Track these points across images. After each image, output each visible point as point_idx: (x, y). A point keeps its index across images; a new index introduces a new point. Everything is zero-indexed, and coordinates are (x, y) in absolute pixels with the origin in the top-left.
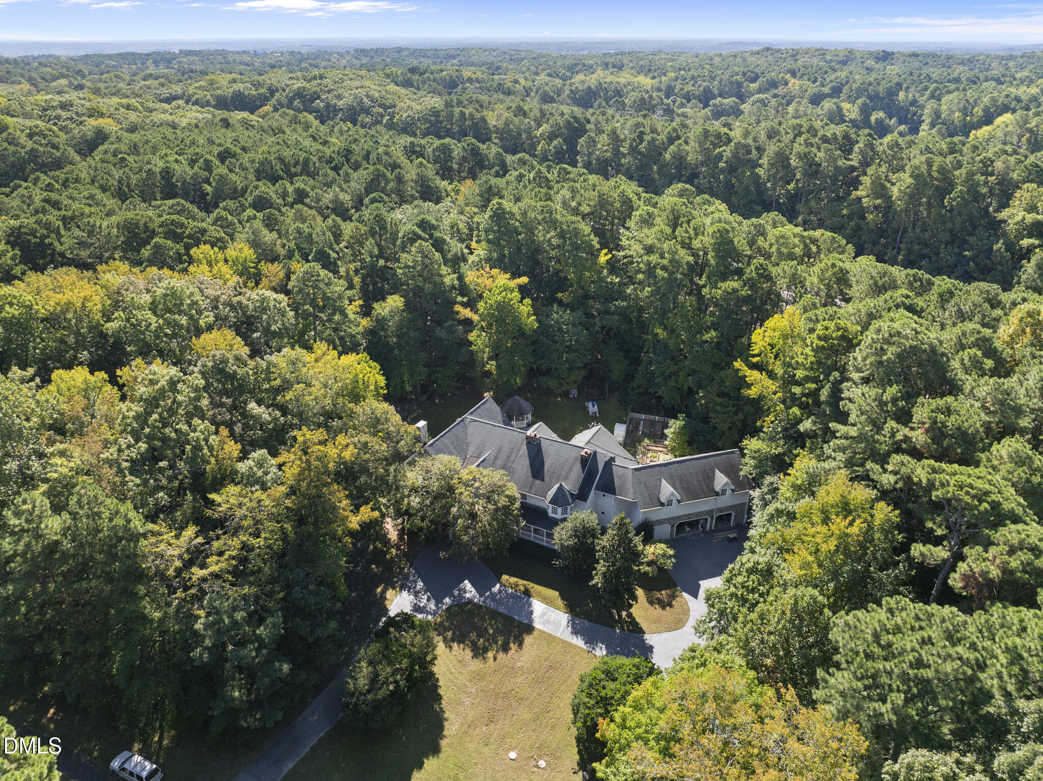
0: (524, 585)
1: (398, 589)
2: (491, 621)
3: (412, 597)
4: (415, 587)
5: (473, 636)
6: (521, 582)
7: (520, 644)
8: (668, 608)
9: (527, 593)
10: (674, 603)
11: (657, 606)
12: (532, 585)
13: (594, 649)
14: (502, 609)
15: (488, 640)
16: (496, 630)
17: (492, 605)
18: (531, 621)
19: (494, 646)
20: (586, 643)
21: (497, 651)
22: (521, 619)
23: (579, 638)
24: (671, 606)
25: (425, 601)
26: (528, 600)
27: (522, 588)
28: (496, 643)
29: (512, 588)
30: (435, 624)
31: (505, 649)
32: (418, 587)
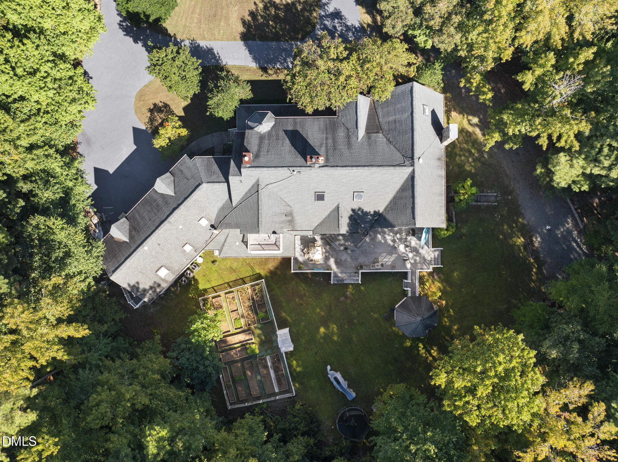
0: (270, 75)
1: (365, 26)
2: (276, 31)
3: (349, 24)
4: (353, 33)
5: (282, 14)
6: (274, 77)
7: (244, 22)
8: (152, 107)
9: (264, 70)
10: (149, 114)
11: (161, 104)
12: (264, 78)
13: (191, 44)
14: (274, 44)
15: (269, 15)
16: (268, 25)
17: (284, 45)
18: (247, 46)
19: (262, 13)
20: (199, 45)
21: (257, 10)
22: (254, 43)
23: (205, 47)
24: (151, 111)
25: (337, 25)
26: (259, 63)
27: (270, 72)
28: (262, 16)
29: (278, 69)
30: (315, 10)
31: (252, 14)
32: (350, 34)
